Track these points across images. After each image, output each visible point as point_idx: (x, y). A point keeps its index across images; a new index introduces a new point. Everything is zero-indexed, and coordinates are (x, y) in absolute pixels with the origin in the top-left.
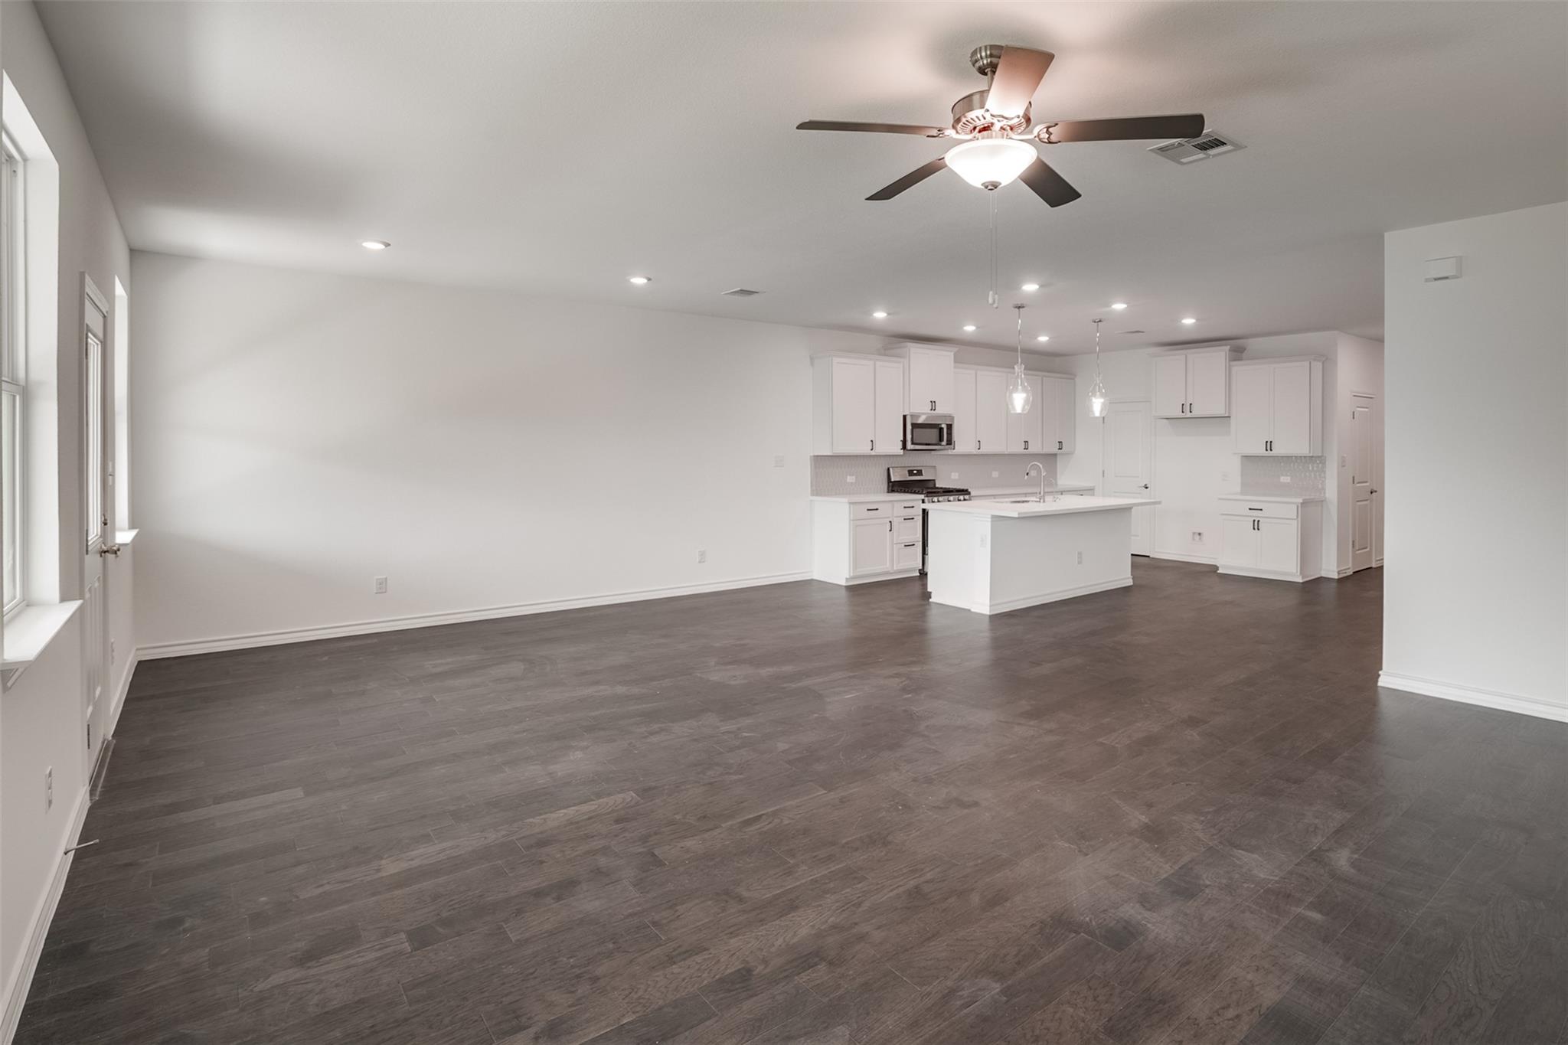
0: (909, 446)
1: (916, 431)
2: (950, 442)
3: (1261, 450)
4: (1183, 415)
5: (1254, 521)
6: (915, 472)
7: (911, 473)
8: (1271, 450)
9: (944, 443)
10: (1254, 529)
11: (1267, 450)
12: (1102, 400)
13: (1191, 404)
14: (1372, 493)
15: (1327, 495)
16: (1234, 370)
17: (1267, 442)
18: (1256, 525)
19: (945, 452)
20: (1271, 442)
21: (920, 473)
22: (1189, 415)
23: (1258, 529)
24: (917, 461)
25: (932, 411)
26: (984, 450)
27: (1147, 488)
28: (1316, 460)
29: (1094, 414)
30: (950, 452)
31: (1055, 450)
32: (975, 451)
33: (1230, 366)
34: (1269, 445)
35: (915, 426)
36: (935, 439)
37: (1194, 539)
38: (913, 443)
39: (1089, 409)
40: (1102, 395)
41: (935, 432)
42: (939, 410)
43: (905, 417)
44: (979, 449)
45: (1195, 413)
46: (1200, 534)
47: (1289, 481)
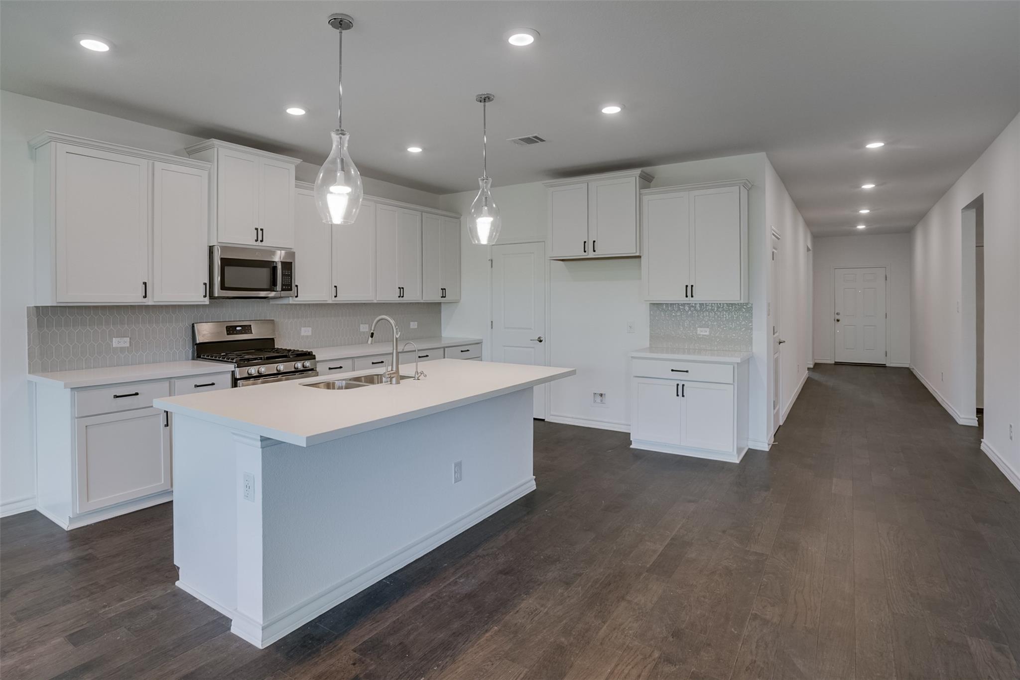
0: (217, 292)
1: (228, 269)
2: (288, 286)
3: (679, 297)
4: (584, 256)
5: (678, 385)
6: (238, 328)
7: (231, 330)
8: (692, 296)
9: (279, 287)
10: (678, 395)
11: (687, 296)
12: (491, 219)
13: (594, 242)
14: (780, 343)
15: (754, 350)
16: (645, 199)
17: (687, 286)
18: (680, 391)
19: (285, 301)
20: (692, 286)
21: (247, 329)
22: (591, 255)
23: (683, 396)
24: (239, 313)
25: (259, 243)
26: (343, 298)
27: (541, 341)
28: (742, 309)
29: (479, 240)
30: (291, 301)
31: (437, 298)
32: (331, 300)
33: (640, 194)
34: (689, 290)
35: (225, 262)
36: (266, 284)
37: (595, 401)
38: (223, 287)
39: (473, 231)
40: (491, 213)
41: (265, 272)
42: (268, 242)
43: (211, 249)
44: (336, 297)
45: (600, 253)
46: (601, 395)
47: (707, 333)
